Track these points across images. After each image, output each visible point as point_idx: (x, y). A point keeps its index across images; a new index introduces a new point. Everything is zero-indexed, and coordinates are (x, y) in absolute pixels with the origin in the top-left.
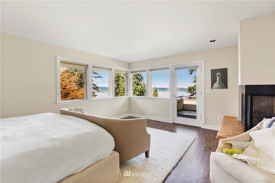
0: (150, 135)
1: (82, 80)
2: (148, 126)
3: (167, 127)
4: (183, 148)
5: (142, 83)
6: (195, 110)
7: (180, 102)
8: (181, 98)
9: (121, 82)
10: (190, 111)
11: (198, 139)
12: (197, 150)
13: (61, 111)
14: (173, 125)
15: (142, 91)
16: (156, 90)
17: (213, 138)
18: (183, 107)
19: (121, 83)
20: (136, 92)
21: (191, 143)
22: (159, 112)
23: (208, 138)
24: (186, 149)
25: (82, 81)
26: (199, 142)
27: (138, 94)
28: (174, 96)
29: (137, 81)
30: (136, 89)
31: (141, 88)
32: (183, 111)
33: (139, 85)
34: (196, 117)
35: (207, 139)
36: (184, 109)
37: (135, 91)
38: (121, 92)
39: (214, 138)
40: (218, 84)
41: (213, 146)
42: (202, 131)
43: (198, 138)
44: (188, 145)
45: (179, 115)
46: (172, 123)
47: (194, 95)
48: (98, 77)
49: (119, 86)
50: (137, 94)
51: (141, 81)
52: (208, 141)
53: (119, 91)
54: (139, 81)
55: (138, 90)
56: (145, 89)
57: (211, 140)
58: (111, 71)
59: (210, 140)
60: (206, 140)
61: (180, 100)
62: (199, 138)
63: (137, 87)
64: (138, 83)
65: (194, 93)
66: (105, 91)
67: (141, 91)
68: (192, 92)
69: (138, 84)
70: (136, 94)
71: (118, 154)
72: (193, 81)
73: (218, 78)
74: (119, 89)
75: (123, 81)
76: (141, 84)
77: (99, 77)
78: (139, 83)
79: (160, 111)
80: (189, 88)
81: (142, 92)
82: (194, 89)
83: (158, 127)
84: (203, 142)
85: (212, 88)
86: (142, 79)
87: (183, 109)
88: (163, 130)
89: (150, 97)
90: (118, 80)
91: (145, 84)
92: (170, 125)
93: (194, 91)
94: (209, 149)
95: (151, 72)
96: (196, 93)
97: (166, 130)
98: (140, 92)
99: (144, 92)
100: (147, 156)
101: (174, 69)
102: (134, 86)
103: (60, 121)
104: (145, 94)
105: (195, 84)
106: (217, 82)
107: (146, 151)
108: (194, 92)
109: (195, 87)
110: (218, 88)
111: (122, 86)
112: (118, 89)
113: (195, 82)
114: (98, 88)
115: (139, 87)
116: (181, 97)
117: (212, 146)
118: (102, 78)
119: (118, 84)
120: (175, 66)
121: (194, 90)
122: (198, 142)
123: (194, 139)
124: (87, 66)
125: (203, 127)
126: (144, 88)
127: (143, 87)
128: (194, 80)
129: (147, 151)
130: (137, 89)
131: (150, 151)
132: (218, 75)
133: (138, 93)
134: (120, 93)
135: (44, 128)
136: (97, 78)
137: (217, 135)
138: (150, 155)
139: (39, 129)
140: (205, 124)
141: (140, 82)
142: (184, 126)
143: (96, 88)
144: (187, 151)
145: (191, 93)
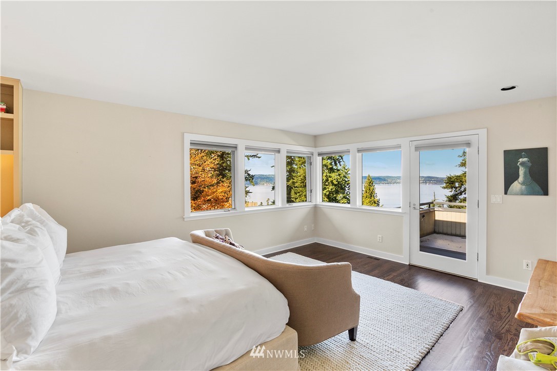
0: (359, 297)
1: (223, 163)
2: (354, 269)
3: (395, 274)
4: (432, 327)
5: (339, 168)
6: (462, 234)
7: (426, 214)
8: (429, 207)
9: (296, 165)
10: (452, 235)
11: (468, 310)
12: (466, 336)
13: (193, 236)
14: (410, 269)
15: (341, 184)
16: (371, 182)
17: (507, 310)
18: (435, 226)
19: (296, 167)
20: (327, 185)
21: (451, 317)
22: (378, 239)
23: (494, 309)
24: (439, 330)
25: (224, 165)
26: (471, 317)
27: (332, 190)
28: (412, 206)
29: (329, 163)
30: (327, 180)
31: (339, 177)
32: (435, 235)
33: (334, 172)
34: (464, 254)
35: (492, 310)
36: (437, 230)
37: (327, 183)
38: (296, 185)
39: (509, 311)
40: (523, 184)
41: (508, 331)
42: (479, 290)
43: (470, 307)
44: (444, 322)
45: (423, 248)
46: (408, 264)
47: (461, 194)
48: (252, 156)
49: (294, 174)
50: (330, 190)
51: (337, 162)
52: (493, 316)
53: (294, 183)
54: (333, 163)
55: (332, 181)
56: (346, 180)
57: (503, 314)
58: (279, 155)
59: (499, 314)
60: (490, 315)
61: (428, 211)
62: (473, 308)
63: (330, 177)
64: (333, 167)
65: (462, 189)
66: (266, 183)
67: (338, 183)
68: (456, 188)
69: (331, 170)
70: (327, 189)
71: (296, 333)
72: (460, 163)
73: (522, 171)
74: (294, 179)
75: (301, 163)
76: (338, 170)
77: (255, 156)
78: (335, 167)
79: (381, 236)
80: (449, 178)
81: (342, 186)
82: (461, 181)
83: (377, 271)
84: (481, 318)
85: (506, 193)
86: (340, 158)
87: (435, 230)
88: (388, 280)
89: (358, 207)
90: (291, 161)
91: (346, 168)
92: (402, 270)
93: (462, 185)
94: (495, 336)
95: (360, 154)
96: (465, 190)
97: (393, 280)
98: (335, 185)
99: (345, 187)
100: (352, 337)
101: (413, 149)
102: (325, 174)
103: (193, 259)
104: (347, 189)
105: (463, 169)
106: (521, 179)
107: (350, 327)
108: (461, 187)
109: (463, 177)
110: (522, 194)
111: (299, 173)
112: (292, 180)
113: (463, 164)
114: (252, 177)
115: (334, 176)
116: (429, 204)
117: (504, 331)
118: (259, 158)
119: (290, 169)
120: (415, 143)
121: (462, 183)
122: (469, 316)
123: (459, 308)
124: (236, 147)
125: (483, 279)
126: (344, 176)
127: (342, 176)
128: (461, 161)
129: (353, 329)
130: (329, 179)
131: (358, 327)
132: (523, 164)
133: (331, 187)
134: (295, 187)
135: (169, 273)
136: (251, 158)
137: (518, 312)
138: (359, 336)
139: (162, 275)
140: (488, 272)
141: (336, 164)
142: (436, 273)
143: (250, 178)
144: (442, 335)
145: (454, 189)
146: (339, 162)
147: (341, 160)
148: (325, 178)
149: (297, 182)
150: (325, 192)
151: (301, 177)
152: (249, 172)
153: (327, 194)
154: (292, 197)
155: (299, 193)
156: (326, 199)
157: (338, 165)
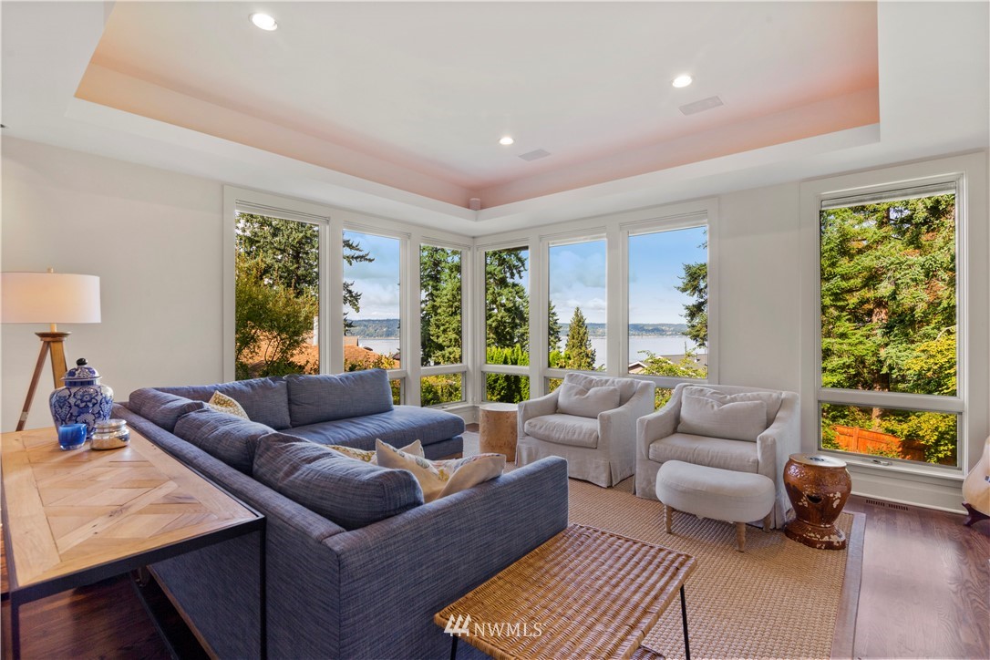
5: (518, 281)
27: (504, 319)
33: (507, 286)
48: (357, 258)
51: (515, 272)
63: (500, 295)
64: (505, 278)
69: (503, 284)
70: (495, 318)
76: (516, 285)
77: (362, 257)
136: (354, 262)
143: (350, 298)
146: (519, 272)
147: (522, 269)
148: (490, 297)
149: (440, 307)
150: (489, 322)
151: (448, 297)
152: (351, 288)
153: (494, 325)
154: (432, 333)
155: (443, 325)
156: (492, 335)
157: (517, 275)
